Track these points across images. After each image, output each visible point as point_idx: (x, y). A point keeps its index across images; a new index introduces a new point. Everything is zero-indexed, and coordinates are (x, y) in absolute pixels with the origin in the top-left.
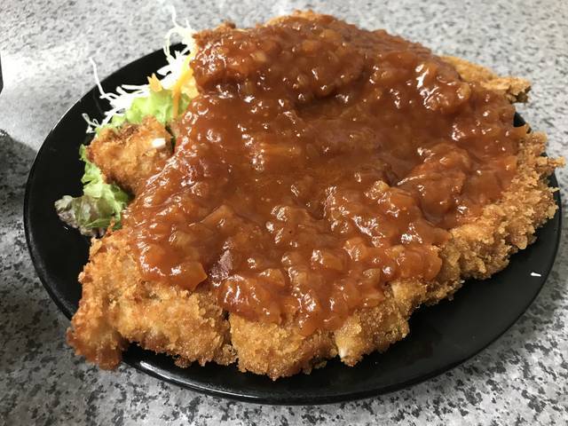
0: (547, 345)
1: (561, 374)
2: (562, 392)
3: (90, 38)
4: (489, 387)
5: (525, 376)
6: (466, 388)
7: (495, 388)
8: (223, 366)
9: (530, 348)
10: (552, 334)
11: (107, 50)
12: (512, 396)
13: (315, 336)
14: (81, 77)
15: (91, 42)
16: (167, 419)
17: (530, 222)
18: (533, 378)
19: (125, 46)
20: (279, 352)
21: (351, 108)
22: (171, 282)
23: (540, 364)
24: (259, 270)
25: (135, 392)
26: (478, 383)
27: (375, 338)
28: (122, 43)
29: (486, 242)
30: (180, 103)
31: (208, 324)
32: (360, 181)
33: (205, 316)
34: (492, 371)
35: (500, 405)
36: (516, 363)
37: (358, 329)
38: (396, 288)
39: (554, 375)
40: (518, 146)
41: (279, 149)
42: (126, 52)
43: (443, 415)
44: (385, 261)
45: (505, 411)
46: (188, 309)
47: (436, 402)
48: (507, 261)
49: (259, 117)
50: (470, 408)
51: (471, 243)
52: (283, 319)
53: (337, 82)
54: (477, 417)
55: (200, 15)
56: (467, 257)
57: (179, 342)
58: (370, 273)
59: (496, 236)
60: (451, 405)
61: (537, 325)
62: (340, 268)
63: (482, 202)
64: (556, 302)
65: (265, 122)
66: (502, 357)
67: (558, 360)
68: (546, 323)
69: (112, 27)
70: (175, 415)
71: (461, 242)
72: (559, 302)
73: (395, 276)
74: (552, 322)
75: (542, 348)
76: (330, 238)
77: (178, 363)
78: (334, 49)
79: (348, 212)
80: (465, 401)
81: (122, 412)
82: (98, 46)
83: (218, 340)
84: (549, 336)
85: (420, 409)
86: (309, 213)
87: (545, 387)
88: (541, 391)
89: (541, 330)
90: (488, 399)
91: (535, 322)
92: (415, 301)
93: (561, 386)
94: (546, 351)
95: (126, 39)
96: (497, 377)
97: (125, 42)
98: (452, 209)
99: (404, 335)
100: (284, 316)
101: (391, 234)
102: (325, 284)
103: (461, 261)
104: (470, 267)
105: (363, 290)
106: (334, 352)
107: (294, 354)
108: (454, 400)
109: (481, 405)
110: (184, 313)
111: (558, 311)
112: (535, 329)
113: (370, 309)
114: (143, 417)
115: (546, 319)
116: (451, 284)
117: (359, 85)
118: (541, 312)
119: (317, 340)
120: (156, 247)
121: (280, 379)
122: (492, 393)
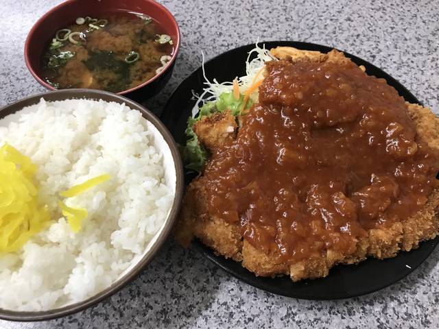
0: (402, 300)
1: (402, 318)
2: (398, 326)
3: (200, 13)
4: (361, 310)
5: (383, 312)
6: (349, 307)
7: (364, 312)
8: (235, 261)
9: (392, 299)
10: (408, 295)
11: (209, 26)
12: (371, 318)
13: (282, 265)
14: (190, 45)
15: (200, 17)
16: (202, 271)
17: (417, 238)
18: (386, 314)
19: (221, 26)
20: (262, 266)
21: (342, 138)
22: (222, 217)
23: (394, 309)
24: (264, 225)
25: (190, 253)
26: (356, 306)
27: (310, 273)
28: (219, 22)
29: (386, 243)
30: (247, 102)
31: (233, 242)
32: (332, 187)
33: (233, 238)
34: (366, 303)
35: (363, 321)
36: (381, 303)
37: (303, 268)
38: (329, 252)
39: (398, 317)
40: (433, 190)
41: (293, 155)
42: (220, 31)
43: (332, 315)
44: (328, 239)
45: (364, 324)
46: (226, 232)
47: (331, 308)
48: (396, 254)
49: (288, 131)
50: (347, 317)
51: (378, 241)
52: (269, 253)
53: (340, 120)
54: (349, 322)
55: (273, 10)
56: (373, 247)
57: (218, 245)
58: (318, 244)
59: (393, 242)
60: (338, 311)
61: (402, 288)
62: (304, 235)
63: (394, 219)
64: (419, 279)
65: (290, 135)
66: (375, 298)
67: (404, 310)
68: (408, 289)
69: (215, 6)
70: (206, 271)
71: (373, 239)
72: (421, 280)
73: (331, 247)
74: (411, 289)
75: (399, 301)
76: (304, 216)
77: (215, 253)
78: (345, 98)
79: (319, 204)
80: (346, 313)
81: (182, 261)
82: (204, 22)
83: (236, 250)
84: (406, 296)
85: (322, 308)
86: (298, 197)
87: (391, 320)
88: (388, 322)
89: (403, 291)
90: (358, 315)
91: (402, 286)
92: (336, 262)
93: (399, 323)
94: (400, 303)
95: (222, 19)
96: (367, 307)
97: (221, 22)
98: (376, 219)
99: (324, 276)
100: (270, 251)
101: (337, 224)
102: (294, 241)
103: (369, 249)
104: (373, 252)
105: (311, 251)
106: (288, 273)
107: (269, 269)
108: (341, 310)
109: (353, 317)
110: (224, 234)
111: (418, 285)
112: (400, 290)
113: (312, 260)
114: (191, 266)
115: (408, 287)
116: (358, 258)
117: (352, 125)
118: (408, 282)
119: (282, 267)
120: (219, 198)
121: (259, 276)
122: (361, 313)
